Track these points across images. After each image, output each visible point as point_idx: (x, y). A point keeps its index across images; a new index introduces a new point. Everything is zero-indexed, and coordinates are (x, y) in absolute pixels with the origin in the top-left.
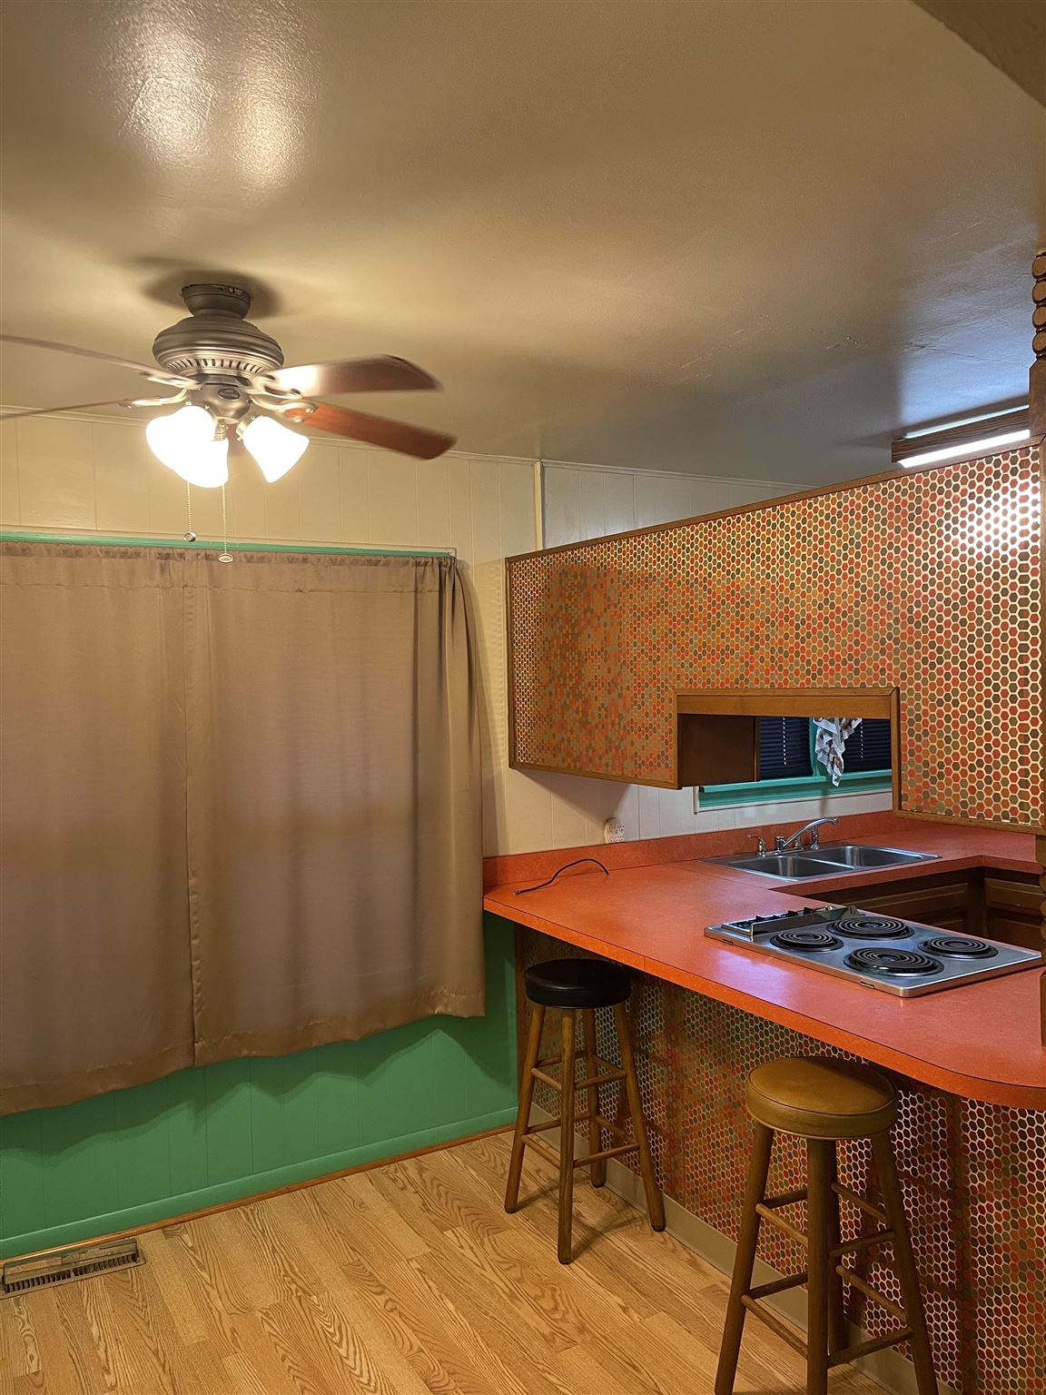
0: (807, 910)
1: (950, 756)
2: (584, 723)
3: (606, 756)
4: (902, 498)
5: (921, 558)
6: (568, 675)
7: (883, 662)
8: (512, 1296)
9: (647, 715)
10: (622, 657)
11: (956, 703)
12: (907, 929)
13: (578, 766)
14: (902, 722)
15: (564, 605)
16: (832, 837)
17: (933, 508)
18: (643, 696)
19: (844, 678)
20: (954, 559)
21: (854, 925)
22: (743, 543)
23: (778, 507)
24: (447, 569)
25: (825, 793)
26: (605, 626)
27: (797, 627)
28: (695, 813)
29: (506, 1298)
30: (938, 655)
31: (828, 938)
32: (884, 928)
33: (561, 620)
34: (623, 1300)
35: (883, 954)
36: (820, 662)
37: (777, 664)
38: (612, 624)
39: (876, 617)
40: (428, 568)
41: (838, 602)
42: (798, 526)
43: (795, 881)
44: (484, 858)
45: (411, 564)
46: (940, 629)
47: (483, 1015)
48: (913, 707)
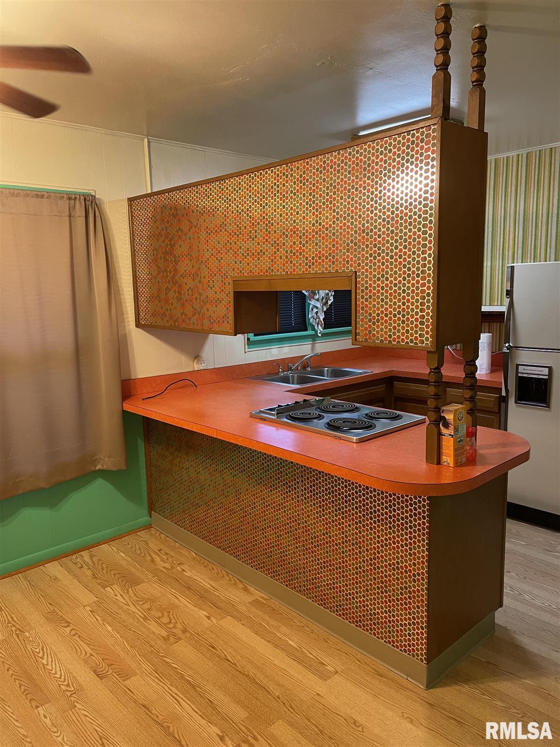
0: (305, 401)
1: (383, 309)
2: (179, 299)
3: (193, 318)
4: (360, 158)
5: (370, 194)
6: (168, 270)
7: (348, 256)
8: (145, 619)
9: (216, 293)
10: (200, 258)
11: (387, 279)
12: (357, 408)
13: (177, 325)
14: (357, 291)
15: (164, 227)
16: (317, 363)
17: (377, 164)
18: (213, 281)
19: (327, 267)
20: (388, 194)
21: (329, 407)
22: (269, 186)
23: (289, 164)
24: (90, 203)
25: (314, 341)
26: (190, 239)
27: (301, 237)
28: (245, 352)
29: (142, 620)
30: (378, 252)
31: (316, 414)
32: (345, 408)
33: (163, 237)
34: (207, 612)
35: (345, 421)
36: (313, 258)
37: (289, 260)
38: (194, 238)
39: (344, 230)
40: (77, 202)
41: (324, 221)
42: (301, 176)
43: (298, 386)
44: (122, 381)
45: (65, 198)
46: (379, 236)
47: (125, 468)
48: (364, 282)
